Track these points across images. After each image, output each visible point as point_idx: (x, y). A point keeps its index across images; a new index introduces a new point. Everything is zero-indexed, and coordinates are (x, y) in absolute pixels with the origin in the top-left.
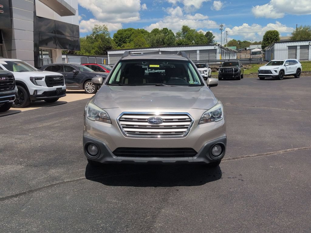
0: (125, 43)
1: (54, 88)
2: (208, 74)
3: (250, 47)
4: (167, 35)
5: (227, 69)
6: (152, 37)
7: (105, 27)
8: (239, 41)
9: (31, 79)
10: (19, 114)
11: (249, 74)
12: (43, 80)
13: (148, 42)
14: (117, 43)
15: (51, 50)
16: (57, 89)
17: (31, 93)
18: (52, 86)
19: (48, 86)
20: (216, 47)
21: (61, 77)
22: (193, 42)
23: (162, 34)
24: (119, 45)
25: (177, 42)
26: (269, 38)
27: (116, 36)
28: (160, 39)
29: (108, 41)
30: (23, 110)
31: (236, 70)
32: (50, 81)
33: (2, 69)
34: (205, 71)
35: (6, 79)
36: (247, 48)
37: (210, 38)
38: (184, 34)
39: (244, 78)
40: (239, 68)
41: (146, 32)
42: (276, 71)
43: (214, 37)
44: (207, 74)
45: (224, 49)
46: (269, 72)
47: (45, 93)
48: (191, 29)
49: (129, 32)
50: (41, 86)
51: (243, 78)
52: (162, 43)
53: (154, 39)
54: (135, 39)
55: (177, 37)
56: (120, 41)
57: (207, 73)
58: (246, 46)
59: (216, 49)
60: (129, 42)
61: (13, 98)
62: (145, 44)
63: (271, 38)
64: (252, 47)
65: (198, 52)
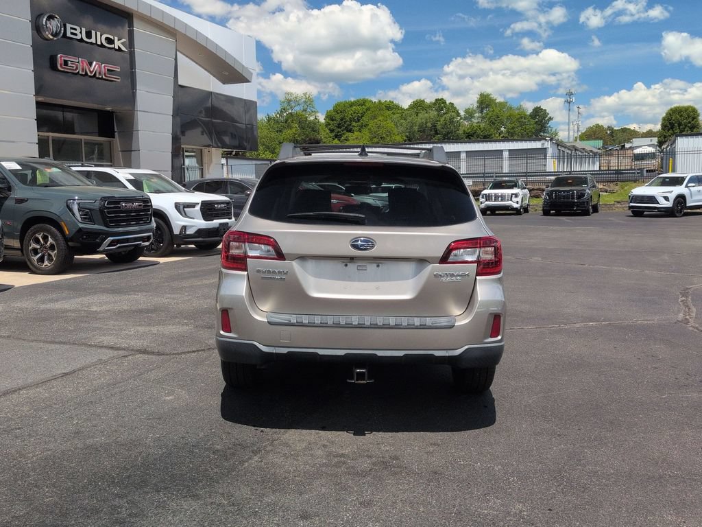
0: (350, 131)
1: (216, 222)
2: (520, 203)
3: (631, 143)
4: (444, 114)
5: (561, 192)
6: (409, 119)
7: (307, 96)
8: (610, 128)
9: (177, 206)
10: (157, 266)
11: (613, 203)
12: (198, 208)
13: (401, 129)
14: (332, 131)
15: (201, 150)
16: (220, 224)
17: (176, 231)
18: (212, 220)
19: (206, 218)
20: (546, 143)
21: (228, 203)
22: (502, 129)
23: (433, 113)
24: (336, 136)
25: (464, 131)
26: (676, 125)
27: (330, 117)
28: (426, 123)
29: (314, 126)
30: (162, 260)
31: (581, 195)
32: (209, 210)
33: (125, 187)
34: (514, 196)
35: (140, 205)
36: (627, 146)
37: (541, 121)
38: (481, 112)
39: (600, 211)
40: (588, 191)
41: (397, 107)
42: (666, 199)
43: (551, 119)
44: (517, 202)
45: (565, 147)
46: (652, 199)
47: (200, 232)
48: (497, 101)
49: (359, 108)
50: (193, 218)
51: (597, 212)
52: (433, 132)
53: (413, 124)
54: (372, 124)
55: (466, 119)
56: (339, 127)
57: (519, 199)
58: (625, 141)
59: (546, 148)
60: (360, 131)
61: (148, 238)
62: (394, 134)
63: (680, 124)
64: (637, 142)
65: (506, 155)
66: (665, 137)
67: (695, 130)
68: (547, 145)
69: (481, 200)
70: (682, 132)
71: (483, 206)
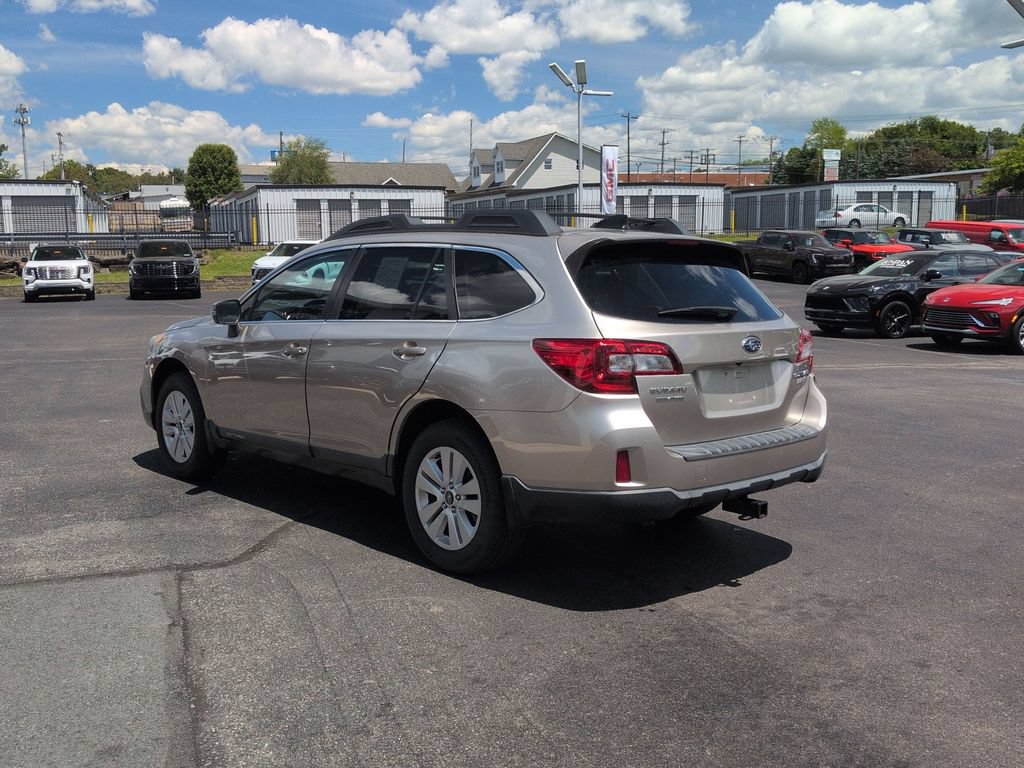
3: (140, 191)
8: (89, 167)
20: (73, 188)
26: (209, 170)
31: (189, 268)
34: (81, 270)
57: (90, 275)
58: (123, 188)
59: (74, 197)
63: (214, 170)
64: (148, 190)
65: (7, 204)
66: (196, 186)
67: (234, 179)
68: (76, 191)
69: (26, 277)
70: (217, 180)
71: (31, 287)
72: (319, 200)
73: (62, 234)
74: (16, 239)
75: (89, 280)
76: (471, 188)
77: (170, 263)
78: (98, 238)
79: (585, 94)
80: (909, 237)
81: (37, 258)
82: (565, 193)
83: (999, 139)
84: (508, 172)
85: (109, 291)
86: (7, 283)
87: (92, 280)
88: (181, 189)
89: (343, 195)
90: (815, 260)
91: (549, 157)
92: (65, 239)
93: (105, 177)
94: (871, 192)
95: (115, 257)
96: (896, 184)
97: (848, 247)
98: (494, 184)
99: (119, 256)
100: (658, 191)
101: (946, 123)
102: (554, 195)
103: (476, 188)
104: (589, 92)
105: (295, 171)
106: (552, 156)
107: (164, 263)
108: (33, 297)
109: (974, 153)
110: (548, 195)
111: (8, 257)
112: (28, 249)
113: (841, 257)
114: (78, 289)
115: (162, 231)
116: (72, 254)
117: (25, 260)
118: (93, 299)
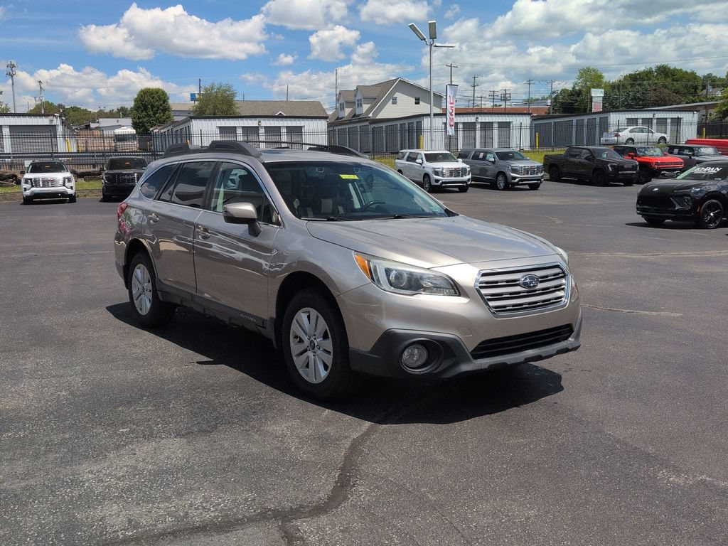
3: (98, 122)
20: (55, 119)
26: (149, 106)
34: (66, 180)
36: (93, 125)
58: (86, 121)
59: (55, 126)
63: (153, 106)
64: (104, 122)
65: (6, 131)
66: (139, 118)
67: (167, 113)
68: (57, 122)
69: (24, 186)
70: (155, 114)
71: (28, 193)
72: (235, 127)
73: (48, 153)
74: (14, 157)
75: (72, 188)
76: (338, 118)
77: (133, 174)
78: (73, 156)
79: (435, 46)
80: (676, 151)
81: (32, 172)
82: (414, 121)
83: (712, 81)
84: (366, 107)
85: (85, 196)
86: (9, 190)
87: (74, 188)
88: (129, 121)
89: (253, 123)
90: (610, 168)
91: (395, 96)
92: (51, 157)
93: (71, 113)
94: (637, 119)
95: (88, 170)
96: (655, 112)
97: (633, 159)
98: (355, 115)
99: (91, 169)
100: (483, 119)
101: (675, 70)
102: (406, 122)
103: (341, 118)
104: (438, 45)
105: (211, 106)
106: (397, 95)
107: (128, 174)
108: (29, 200)
109: (695, 91)
110: (401, 122)
111: (8, 171)
112: (23, 164)
113: (630, 166)
114: (64, 194)
115: (116, 151)
116: (58, 168)
117: (23, 173)
118: (75, 201)
